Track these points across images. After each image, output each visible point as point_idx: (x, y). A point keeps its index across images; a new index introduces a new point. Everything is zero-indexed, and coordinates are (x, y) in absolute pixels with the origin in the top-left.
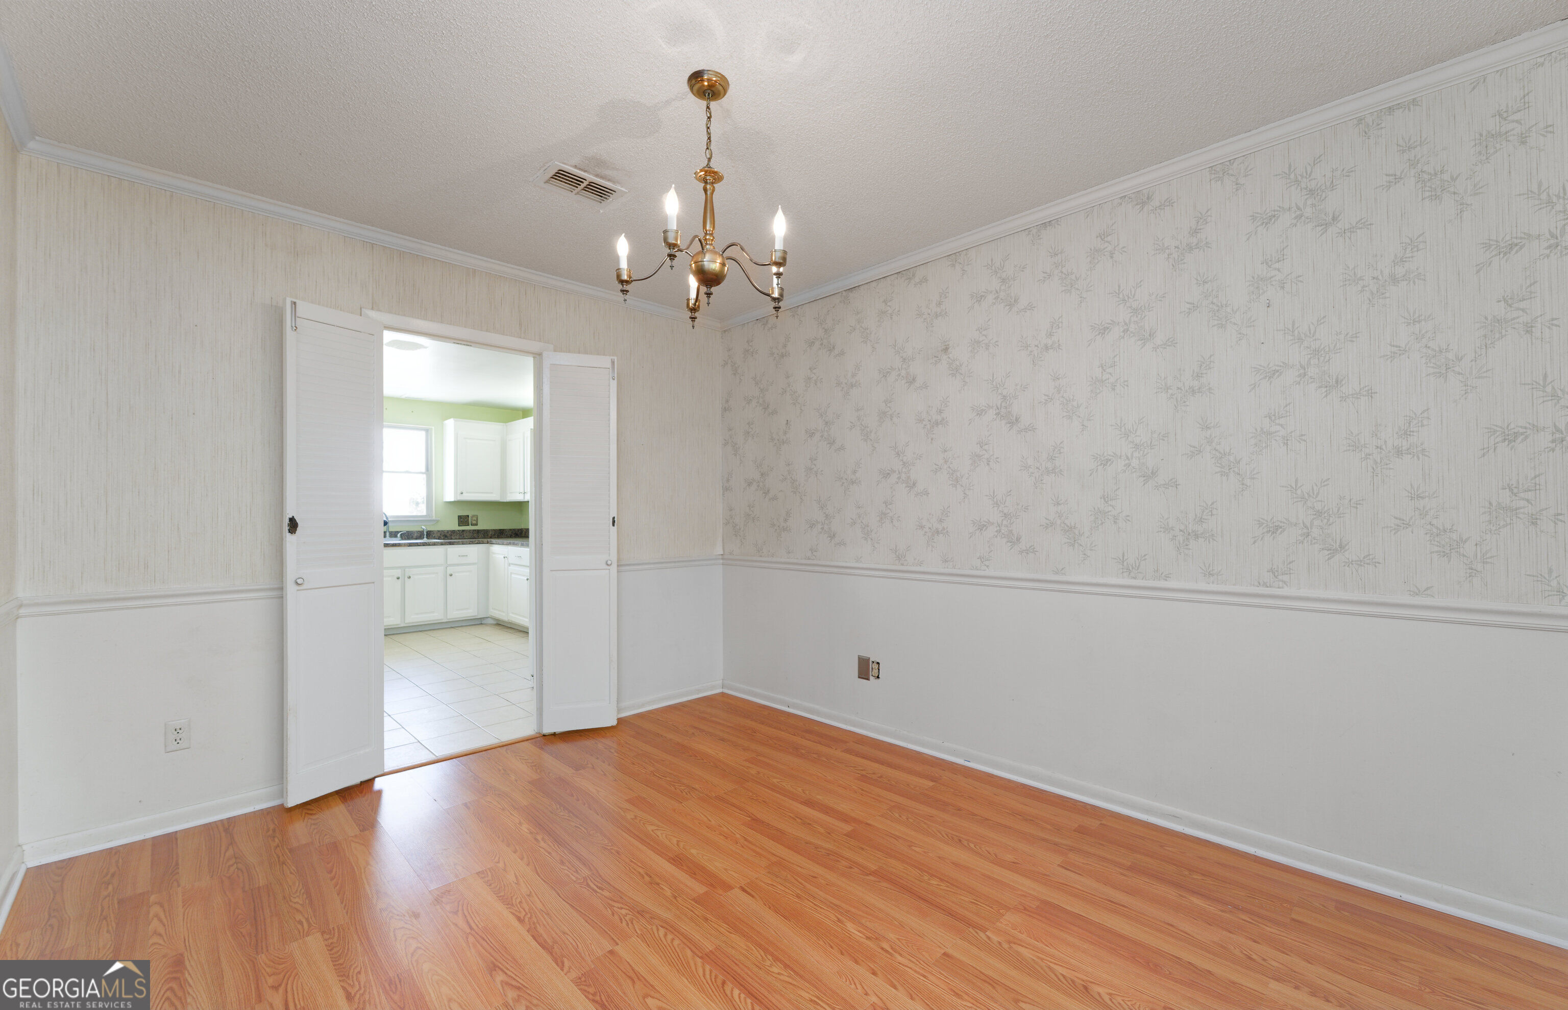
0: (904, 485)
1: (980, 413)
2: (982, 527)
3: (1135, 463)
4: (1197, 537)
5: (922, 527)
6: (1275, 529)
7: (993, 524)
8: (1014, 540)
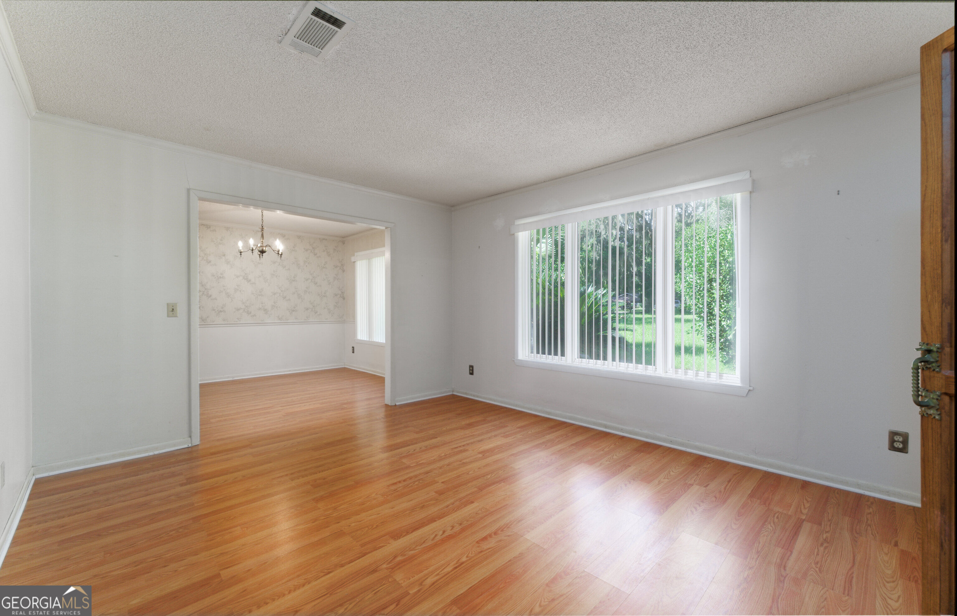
0: (206, 296)
1: (238, 277)
2: (238, 310)
3: (281, 294)
4: (294, 311)
5: (214, 310)
6: (307, 309)
7: (242, 309)
8: (249, 313)
